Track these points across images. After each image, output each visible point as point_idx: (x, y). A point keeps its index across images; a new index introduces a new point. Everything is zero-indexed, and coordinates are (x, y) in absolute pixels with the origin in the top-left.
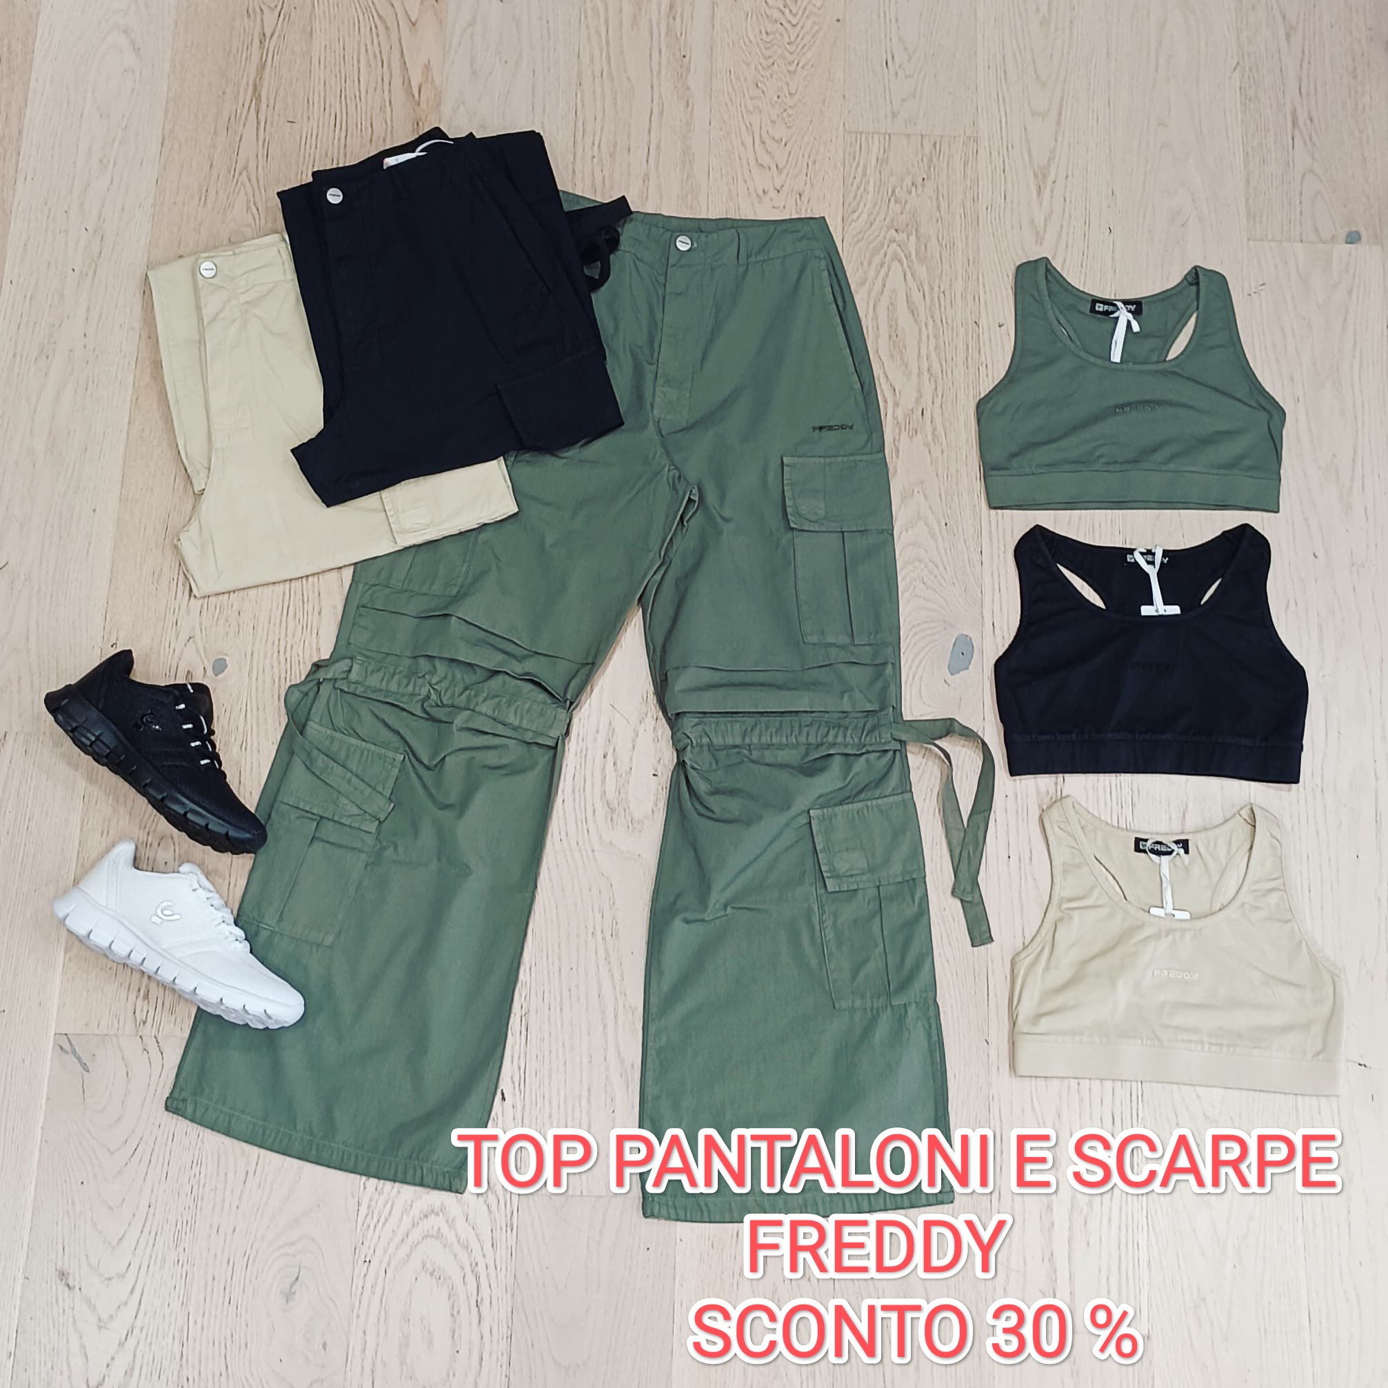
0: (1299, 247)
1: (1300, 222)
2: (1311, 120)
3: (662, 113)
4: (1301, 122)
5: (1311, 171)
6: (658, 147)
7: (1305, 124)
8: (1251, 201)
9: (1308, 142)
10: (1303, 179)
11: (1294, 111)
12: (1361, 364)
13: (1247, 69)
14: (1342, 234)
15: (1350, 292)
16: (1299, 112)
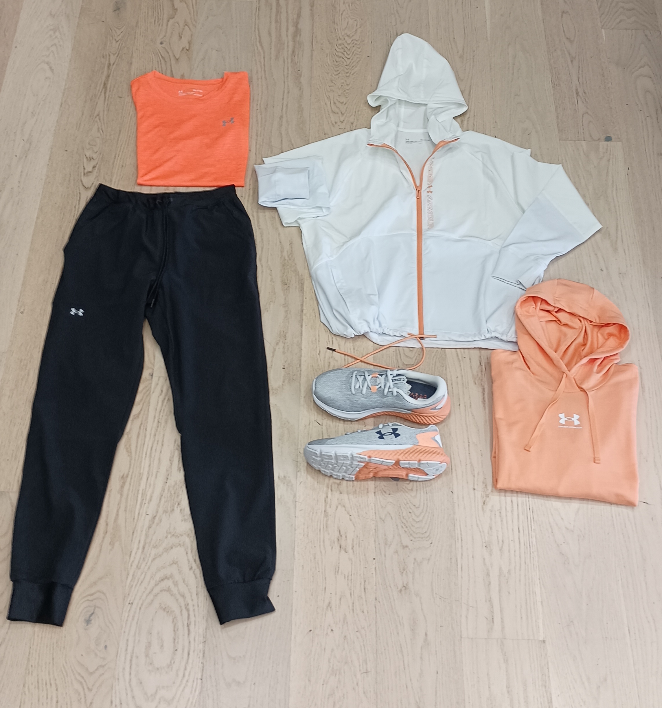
0: (584, 143)
1: (583, 133)
2: (585, 93)
3: (288, 92)
4: (580, 94)
5: (587, 113)
6: (287, 105)
7: (582, 95)
8: (560, 125)
9: (584, 102)
10: (583, 116)
11: (577, 90)
12: (616, 190)
13: (554, 73)
14: (603, 137)
15: (609, 161)
16: (579, 90)
